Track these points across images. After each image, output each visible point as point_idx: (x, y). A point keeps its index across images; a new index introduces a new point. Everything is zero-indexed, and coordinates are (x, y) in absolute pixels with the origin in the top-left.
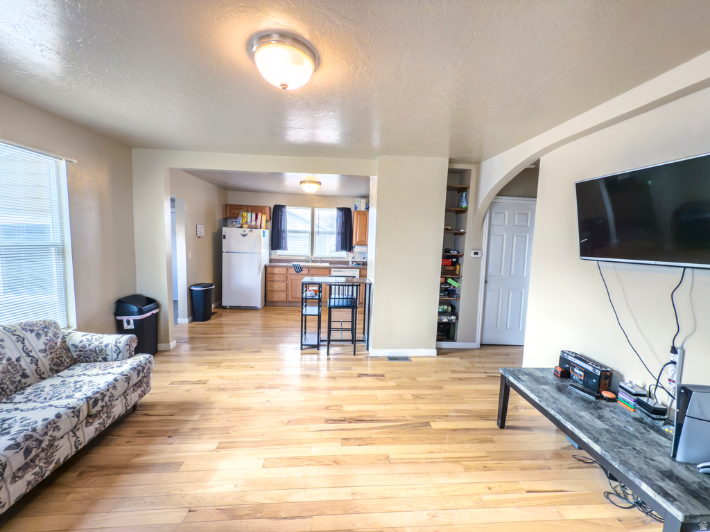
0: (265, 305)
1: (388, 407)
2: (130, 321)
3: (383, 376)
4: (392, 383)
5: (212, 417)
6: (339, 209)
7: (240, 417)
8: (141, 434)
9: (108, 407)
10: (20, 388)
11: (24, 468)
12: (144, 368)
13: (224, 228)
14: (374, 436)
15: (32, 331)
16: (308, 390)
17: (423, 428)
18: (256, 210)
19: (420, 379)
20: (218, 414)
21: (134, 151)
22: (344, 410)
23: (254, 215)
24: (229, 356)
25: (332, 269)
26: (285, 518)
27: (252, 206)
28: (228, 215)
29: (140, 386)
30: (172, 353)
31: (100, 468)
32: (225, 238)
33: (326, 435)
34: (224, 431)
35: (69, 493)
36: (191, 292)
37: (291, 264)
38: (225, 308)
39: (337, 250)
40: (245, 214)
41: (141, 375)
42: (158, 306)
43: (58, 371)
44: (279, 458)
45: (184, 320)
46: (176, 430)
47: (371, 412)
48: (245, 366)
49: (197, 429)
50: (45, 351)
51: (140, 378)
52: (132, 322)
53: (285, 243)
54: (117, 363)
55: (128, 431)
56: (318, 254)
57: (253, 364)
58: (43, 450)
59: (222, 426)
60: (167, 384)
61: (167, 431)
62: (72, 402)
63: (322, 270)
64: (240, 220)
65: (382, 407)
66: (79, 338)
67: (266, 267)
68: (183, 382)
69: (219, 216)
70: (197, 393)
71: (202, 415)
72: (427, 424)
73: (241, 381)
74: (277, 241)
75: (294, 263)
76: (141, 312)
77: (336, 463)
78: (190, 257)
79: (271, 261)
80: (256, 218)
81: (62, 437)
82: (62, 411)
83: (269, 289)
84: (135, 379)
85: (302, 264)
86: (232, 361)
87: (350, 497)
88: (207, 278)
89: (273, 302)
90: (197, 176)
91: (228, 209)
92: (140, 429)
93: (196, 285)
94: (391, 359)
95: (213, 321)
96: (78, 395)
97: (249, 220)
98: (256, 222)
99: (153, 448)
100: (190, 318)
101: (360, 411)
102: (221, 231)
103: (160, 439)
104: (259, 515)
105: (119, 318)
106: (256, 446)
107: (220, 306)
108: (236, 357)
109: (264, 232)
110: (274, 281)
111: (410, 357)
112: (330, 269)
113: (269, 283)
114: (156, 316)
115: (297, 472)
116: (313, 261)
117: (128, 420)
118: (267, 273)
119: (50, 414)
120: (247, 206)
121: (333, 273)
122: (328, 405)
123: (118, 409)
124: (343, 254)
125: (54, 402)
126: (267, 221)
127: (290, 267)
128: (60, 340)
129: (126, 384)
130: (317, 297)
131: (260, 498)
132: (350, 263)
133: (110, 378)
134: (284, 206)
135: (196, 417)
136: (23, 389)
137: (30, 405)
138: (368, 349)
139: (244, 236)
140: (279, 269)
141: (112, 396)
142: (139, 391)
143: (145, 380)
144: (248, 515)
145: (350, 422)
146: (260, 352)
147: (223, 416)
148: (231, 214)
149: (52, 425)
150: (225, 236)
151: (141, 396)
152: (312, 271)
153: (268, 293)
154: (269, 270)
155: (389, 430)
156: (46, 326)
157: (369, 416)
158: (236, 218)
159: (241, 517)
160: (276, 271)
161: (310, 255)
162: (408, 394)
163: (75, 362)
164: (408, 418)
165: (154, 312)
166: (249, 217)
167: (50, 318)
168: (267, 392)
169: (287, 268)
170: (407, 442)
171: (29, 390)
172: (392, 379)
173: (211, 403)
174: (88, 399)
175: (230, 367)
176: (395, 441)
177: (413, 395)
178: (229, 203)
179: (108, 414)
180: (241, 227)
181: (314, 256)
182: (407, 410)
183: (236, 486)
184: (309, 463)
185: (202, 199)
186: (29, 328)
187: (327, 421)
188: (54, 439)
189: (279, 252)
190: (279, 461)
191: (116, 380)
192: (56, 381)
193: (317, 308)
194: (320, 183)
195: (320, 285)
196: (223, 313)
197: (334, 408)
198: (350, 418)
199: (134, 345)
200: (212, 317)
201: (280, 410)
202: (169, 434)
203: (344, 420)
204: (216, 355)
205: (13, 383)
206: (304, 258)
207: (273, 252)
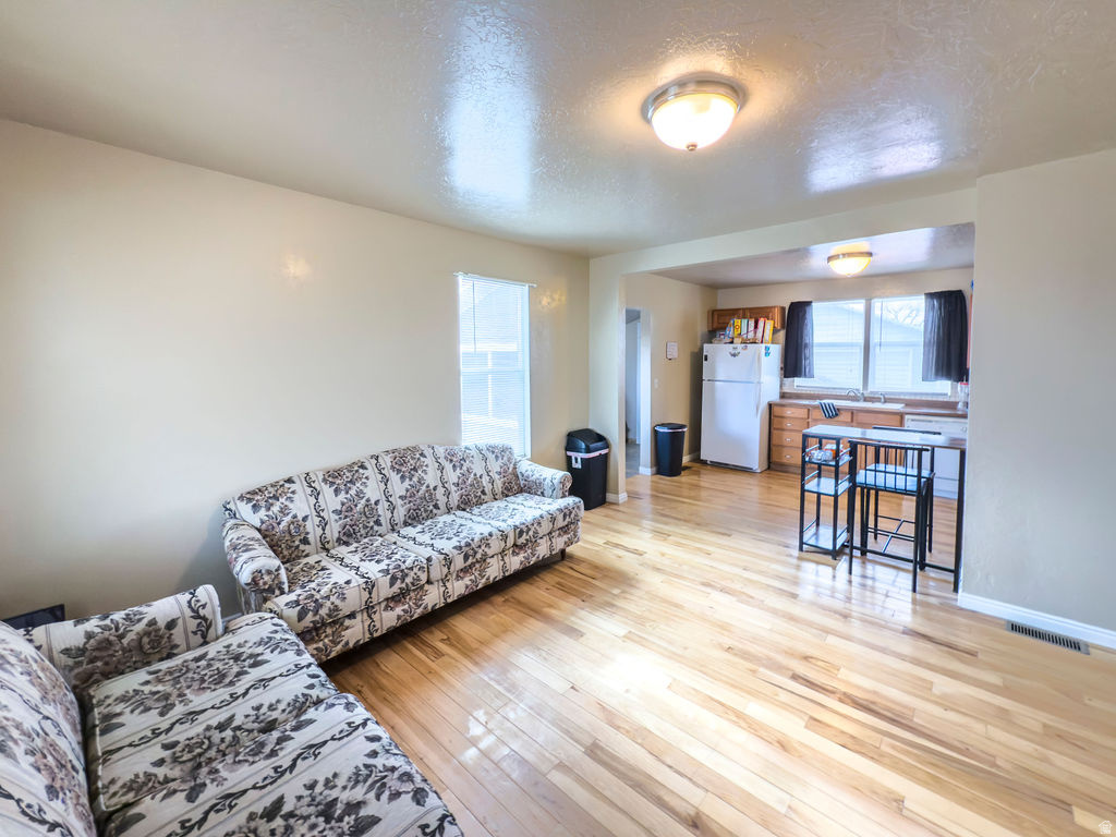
0: (769, 468)
1: (952, 716)
2: (578, 457)
3: (973, 654)
4: (993, 678)
5: (633, 598)
6: (931, 296)
7: (666, 612)
8: (561, 587)
9: (533, 543)
10: (480, 503)
11: (465, 570)
12: (571, 513)
13: (705, 345)
14: (885, 748)
15: (493, 452)
16: (784, 616)
17: (1040, 804)
18: (757, 314)
19: (1096, 703)
20: (641, 598)
21: (591, 261)
22: (839, 676)
23: (752, 323)
24: (684, 530)
25: (907, 417)
26: (670, 767)
27: (750, 309)
28: (715, 325)
29: (565, 532)
30: (621, 508)
31: (519, 603)
32: (706, 359)
33: (784, 697)
34: (640, 621)
35: (493, 613)
36: (655, 433)
37: (817, 402)
38: (704, 463)
39: (925, 379)
40: (737, 322)
41: (568, 519)
42: (607, 446)
43: (507, 496)
44: (694, 689)
45: (646, 469)
46: (591, 596)
47: (905, 707)
48: (699, 549)
49: (613, 605)
50: (500, 473)
51: (566, 523)
52: (579, 460)
53: (811, 365)
54: (550, 500)
55: (550, 578)
56: (878, 385)
57: (711, 549)
58: (478, 562)
59: (640, 613)
60: (601, 542)
61: (584, 594)
62: (503, 526)
63: (881, 416)
64: (730, 332)
65: (937, 711)
66: (527, 467)
67: (770, 406)
68: (617, 546)
69: (702, 327)
70: (627, 563)
71: (623, 592)
72: (1066, 806)
73: (685, 567)
74: (793, 362)
75: (826, 401)
76: (588, 450)
77: (783, 746)
78: (656, 386)
79: (783, 396)
80: (756, 327)
81: (493, 556)
82: (495, 531)
83: (774, 441)
84: (560, 523)
85: (837, 403)
86: (685, 537)
87: (783, 810)
88: (680, 416)
89: (782, 465)
90: (670, 277)
91: (716, 316)
92: (562, 581)
93: (663, 425)
94: (1015, 628)
95: (684, 478)
96: (511, 522)
97: (744, 331)
98: (755, 333)
99: (564, 605)
100: (654, 469)
101: (875, 693)
102: (702, 349)
103: (573, 599)
104: (639, 741)
105: (569, 453)
106: (670, 658)
107: (697, 459)
108: (693, 534)
109: (767, 348)
110: (783, 430)
111: (1087, 645)
112: (901, 416)
113: (774, 432)
114: (605, 459)
115: (712, 722)
116: (866, 400)
117: (557, 567)
118: (773, 415)
119: (486, 530)
120: (744, 309)
121: (909, 422)
122: (808, 654)
123: (543, 550)
124: (944, 388)
125: (492, 522)
126: (775, 331)
127: (815, 407)
128: (512, 466)
129: (551, 524)
130: (834, 463)
131: (649, 722)
132: (960, 406)
133: (537, 513)
134: (809, 303)
135: (616, 591)
136: (481, 504)
137: (480, 519)
138: (956, 589)
139: (734, 355)
140: (794, 410)
141: (536, 532)
142: (565, 538)
143: (573, 527)
144: (628, 732)
145: (841, 700)
146: (729, 536)
147: (646, 602)
148: (718, 324)
149: (485, 541)
150: (706, 356)
151: (568, 544)
152: (861, 417)
153: (773, 449)
154: (776, 410)
155: (934, 760)
156: (504, 450)
157: (889, 710)
158: (724, 329)
159: (618, 728)
160: (789, 412)
161: (861, 388)
162: (1032, 718)
163: (521, 491)
164: (998, 763)
165: (603, 452)
166: (744, 326)
167: (507, 443)
168: (716, 595)
169: (809, 409)
170: (969, 803)
171: (484, 506)
172: (995, 668)
173: (638, 581)
174: (516, 527)
175: (679, 545)
176: (934, 784)
177: (1045, 726)
178: (720, 307)
179: (534, 550)
180: (732, 342)
181: (870, 390)
182: (1010, 746)
183: (627, 691)
184: (735, 719)
185: (677, 309)
186: (491, 449)
187: (795, 677)
188: (485, 556)
189: (798, 381)
190: (693, 692)
191: (541, 517)
192: (501, 504)
193: (833, 481)
194: (870, 254)
195: (838, 441)
196: (702, 471)
197: (819, 663)
198: (845, 694)
199: (569, 485)
200: (683, 473)
201: (724, 627)
202: (584, 598)
203: (833, 692)
204: (666, 524)
205: (476, 497)
206: (844, 393)
207: (788, 381)
